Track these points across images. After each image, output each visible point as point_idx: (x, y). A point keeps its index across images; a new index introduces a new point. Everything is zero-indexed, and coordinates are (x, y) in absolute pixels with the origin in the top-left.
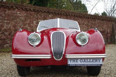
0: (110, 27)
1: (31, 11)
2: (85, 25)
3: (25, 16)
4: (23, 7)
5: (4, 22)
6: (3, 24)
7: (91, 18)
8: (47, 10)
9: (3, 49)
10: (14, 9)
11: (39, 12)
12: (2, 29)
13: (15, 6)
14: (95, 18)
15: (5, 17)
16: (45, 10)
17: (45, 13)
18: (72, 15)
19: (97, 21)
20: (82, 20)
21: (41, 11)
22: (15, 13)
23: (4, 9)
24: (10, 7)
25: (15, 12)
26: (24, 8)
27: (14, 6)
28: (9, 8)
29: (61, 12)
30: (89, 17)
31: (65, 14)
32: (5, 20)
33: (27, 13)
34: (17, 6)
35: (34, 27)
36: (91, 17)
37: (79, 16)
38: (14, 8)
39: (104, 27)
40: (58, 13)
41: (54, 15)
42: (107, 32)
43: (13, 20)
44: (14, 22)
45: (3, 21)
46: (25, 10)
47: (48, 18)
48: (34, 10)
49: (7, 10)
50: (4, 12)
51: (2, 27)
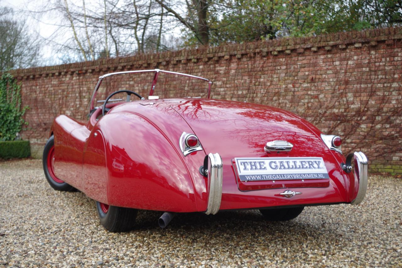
5: (390, 87)
6: (386, 93)
9: (389, 166)
12: (385, 109)
15: (394, 74)
23: (389, 51)
32: (394, 80)
45: (385, 85)
49: (399, 50)
50: (388, 59)
51: (385, 101)
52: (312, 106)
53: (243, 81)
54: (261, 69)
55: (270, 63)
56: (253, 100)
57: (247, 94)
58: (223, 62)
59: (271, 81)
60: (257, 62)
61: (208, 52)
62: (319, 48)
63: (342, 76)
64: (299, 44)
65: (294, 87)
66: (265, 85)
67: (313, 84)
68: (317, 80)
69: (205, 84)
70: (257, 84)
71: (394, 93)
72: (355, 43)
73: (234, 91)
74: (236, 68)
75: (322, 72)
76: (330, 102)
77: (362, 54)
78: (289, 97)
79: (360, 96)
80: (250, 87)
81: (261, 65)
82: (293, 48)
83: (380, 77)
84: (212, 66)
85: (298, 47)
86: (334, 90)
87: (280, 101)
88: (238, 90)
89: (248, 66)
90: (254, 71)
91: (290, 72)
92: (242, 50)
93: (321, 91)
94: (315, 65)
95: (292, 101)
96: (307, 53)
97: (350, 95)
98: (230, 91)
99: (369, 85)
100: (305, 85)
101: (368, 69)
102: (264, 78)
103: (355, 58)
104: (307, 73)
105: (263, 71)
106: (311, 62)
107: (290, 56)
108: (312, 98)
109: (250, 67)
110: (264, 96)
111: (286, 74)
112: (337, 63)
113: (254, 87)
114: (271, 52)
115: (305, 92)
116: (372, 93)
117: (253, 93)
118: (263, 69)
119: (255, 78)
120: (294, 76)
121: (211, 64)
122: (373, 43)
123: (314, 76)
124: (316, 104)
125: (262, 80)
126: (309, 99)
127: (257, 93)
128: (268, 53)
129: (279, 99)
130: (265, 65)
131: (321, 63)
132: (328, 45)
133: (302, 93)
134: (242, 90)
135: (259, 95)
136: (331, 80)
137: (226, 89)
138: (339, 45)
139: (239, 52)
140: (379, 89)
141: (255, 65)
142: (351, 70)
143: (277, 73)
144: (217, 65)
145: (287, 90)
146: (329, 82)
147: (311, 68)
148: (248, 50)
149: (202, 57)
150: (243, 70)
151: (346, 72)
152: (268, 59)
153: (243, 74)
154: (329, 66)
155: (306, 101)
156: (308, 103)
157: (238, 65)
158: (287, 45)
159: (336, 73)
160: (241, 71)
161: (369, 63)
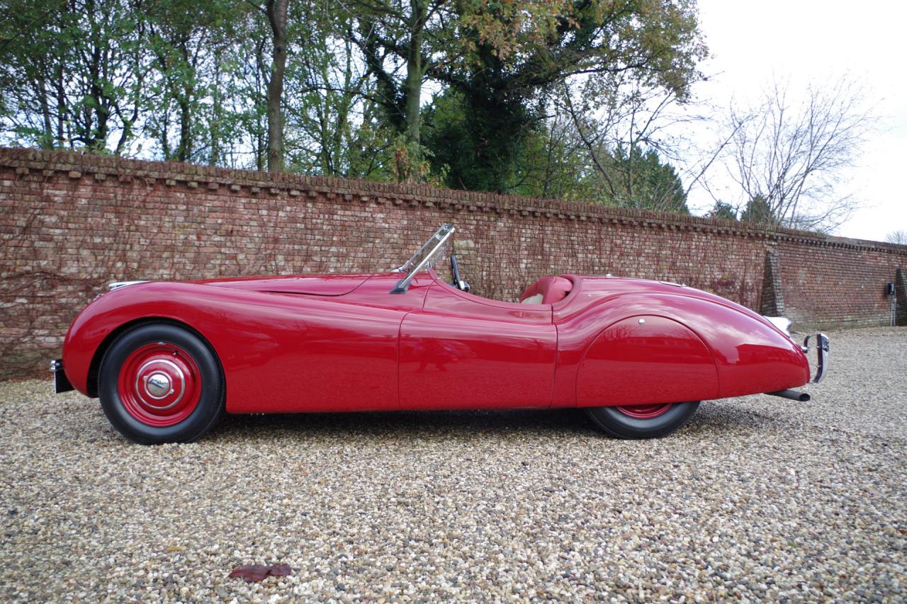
0: (756, 265)
1: (428, 207)
2: (647, 257)
3: (403, 229)
4: (396, 196)
5: (328, 252)
7: (673, 227)
8: (489, 204)
10: (365, 202)
11: (459, 210)
13: (368, 193)
14: (686, 227)
15: (333, 236)
16: (479, 204)
17: (479, 213)
18: (589, 217)
19: (698, 241)
20: (633, 237)
21: (463, 206)
22: (366, 219)
23: (329, 206)
24: (348, 197)
25: (366, 214)
26: (402, 196)
27: (362, 193)
28: (345, 200)
29: (544, 210)
30: (663, 226)
31: (560, 216)
32: (332, 245)
33: (411, 217)
34: (372, 192)
35: (438, 267)
36: (669, 226)
37: (621, 221)
38: (365, 199)
39: (728, 265)
40: (533, 214)
41: (515, 221)
42: (743, 282)
43: (361, 242)
44: (363, 251)
45: (323, 248)
46: (405, 204)
47: (492, 233)
48: (439, 206)
49: (339, 207)
50: (327, 216)
51: (322, 269)
52: (226, 269)
53: (104, 221)
54: (142, 205)
55: (159, 196)
56: (125, 255)
57: (112, 244)
58: (60, 182)
59: (160, 227)
60: (136, 192)
61: (30, 157)
62: (243, 187)
63: (270, 231)
64: (212, 176)
65: (199, 239)
66: (147, 232)
67: (229, 238)
68: (235, 233)
69: (16, 218)
70: (133, 228)
71: (333, 259)
72: (292, 189)
73: (85, 235)
74: (90, 196)
75: (242, 223)
76: (253, 266)
77: (297, 205)
78: (191, 255)
79: (293, 260)
80: (118, 231)
81: (141, 198)
82: (204, 180)
83: (317, 237)
84: (33, 186)
85: (211, 179)
86: (259, 249)
87: (175, 260)
88: (92, 236)
89: (115, 196)
90: (127, 206)
91: (193, 216)
92: (109, 167)
93: (241, 250)
94: (232, 210)
95: (195, 262)
96: (221, 191)
97: (280, 258)
98: (76, 236)
99: (305, 247)
100: (217, 239)
101: (303, 226)
102: (147, 220)
103: (288, 208)
104: (220, 221)
105: (144, 207)
106: (227, 205)
107: (194, 191)
108: (226, 259)
109: (119, 198)
110: (146, 250)
111: (185, 217)
112: (265, 212)
113: (127, 233)
114: (165, 180)
115: (217, 249)
116: (308, 257)
117: (124, 243)
118: (144, 206)
119: (129, 217)
120: (200, 223)
121: (34, 181)
122: (315, 194)
123: (230, 227)
124: (233, 267)
125: (142, 223)
126: (222, 259)
127: (131, 245)
128: (157, 180)
129: (173, 257)
130: (148, 199)
131: (241, 207)
132: (256, 186)
133: (211, 250)
134: (103, 236)
135: (136, 247)
136: (255, 235)
137: (66, 231)
138: (271, 187)
139: (103, 170)
140: (316, 253)
141: (131, 197)
142: (282, 225)
143: (171, 215)
144: (47, 185)
145: (186, 243)
146: (251, 238)
147: (226, 215)
148: (120, 169)
149: (16, 164)
150: (105, 202)
151: (275, 226)
152: (155, 190)
153: (105, 208)
154: (253, 215)
155: (218, 262)
156: (220, 265)
157: (95, 191)
158: (193, 174)
159: (263, 225)
160: (99, 202)
161: (304, 218)
